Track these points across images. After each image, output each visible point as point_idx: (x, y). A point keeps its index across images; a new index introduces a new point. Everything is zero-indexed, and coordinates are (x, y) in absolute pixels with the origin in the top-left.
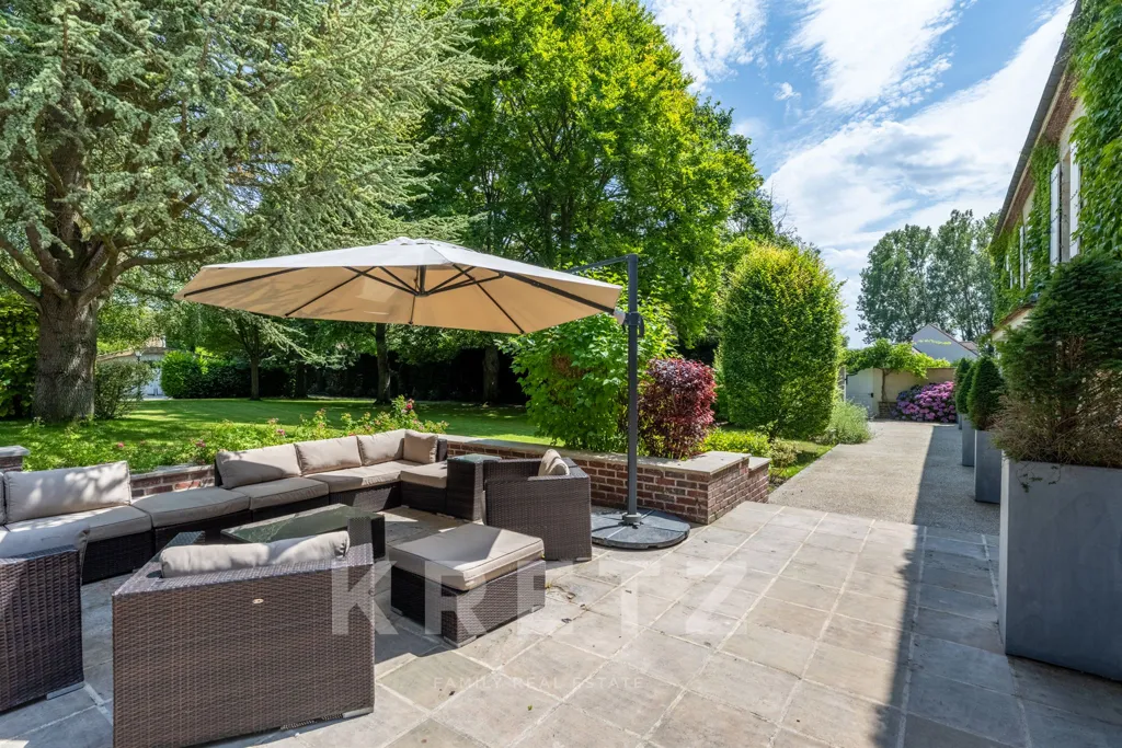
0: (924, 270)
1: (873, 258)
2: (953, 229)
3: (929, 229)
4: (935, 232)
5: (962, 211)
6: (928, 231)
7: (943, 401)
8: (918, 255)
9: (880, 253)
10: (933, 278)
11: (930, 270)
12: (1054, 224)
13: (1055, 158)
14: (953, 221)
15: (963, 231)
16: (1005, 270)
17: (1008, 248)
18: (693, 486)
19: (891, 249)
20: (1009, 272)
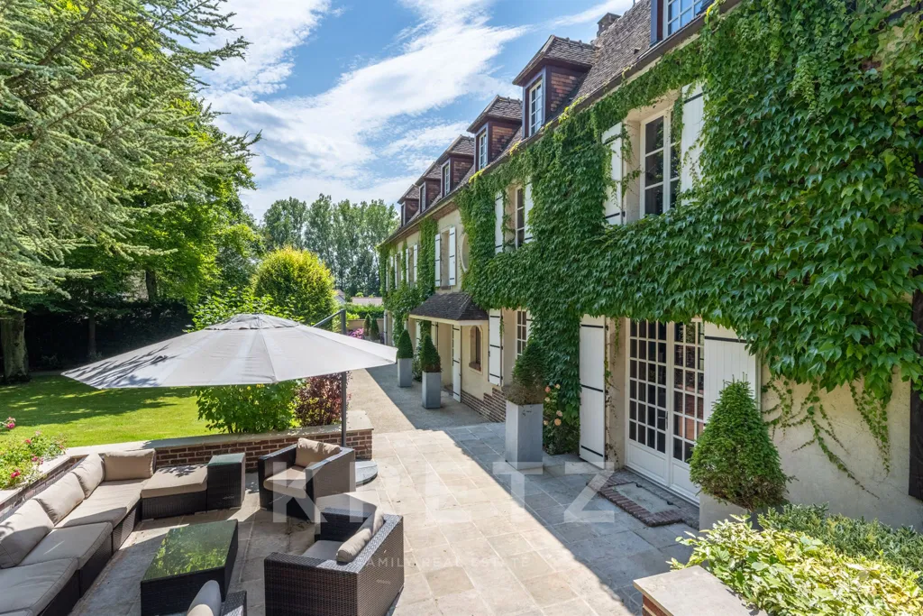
0: (302, 233)
1: (267, 218)
2: (320, 207)
4: (309, 206)
5: (325, 195)
6: (304, 204)
8: (298, 222)
9: (273, 215)
10: (308, 239)
11: (306, 233)
12: (438, 263)
13: (436, 228)
14: (320, 201)
15: (326, 210)
16: (389, 265)
17: (391, 252)
18: (364, 438)
19: (280, 214)
20: (393, 268)
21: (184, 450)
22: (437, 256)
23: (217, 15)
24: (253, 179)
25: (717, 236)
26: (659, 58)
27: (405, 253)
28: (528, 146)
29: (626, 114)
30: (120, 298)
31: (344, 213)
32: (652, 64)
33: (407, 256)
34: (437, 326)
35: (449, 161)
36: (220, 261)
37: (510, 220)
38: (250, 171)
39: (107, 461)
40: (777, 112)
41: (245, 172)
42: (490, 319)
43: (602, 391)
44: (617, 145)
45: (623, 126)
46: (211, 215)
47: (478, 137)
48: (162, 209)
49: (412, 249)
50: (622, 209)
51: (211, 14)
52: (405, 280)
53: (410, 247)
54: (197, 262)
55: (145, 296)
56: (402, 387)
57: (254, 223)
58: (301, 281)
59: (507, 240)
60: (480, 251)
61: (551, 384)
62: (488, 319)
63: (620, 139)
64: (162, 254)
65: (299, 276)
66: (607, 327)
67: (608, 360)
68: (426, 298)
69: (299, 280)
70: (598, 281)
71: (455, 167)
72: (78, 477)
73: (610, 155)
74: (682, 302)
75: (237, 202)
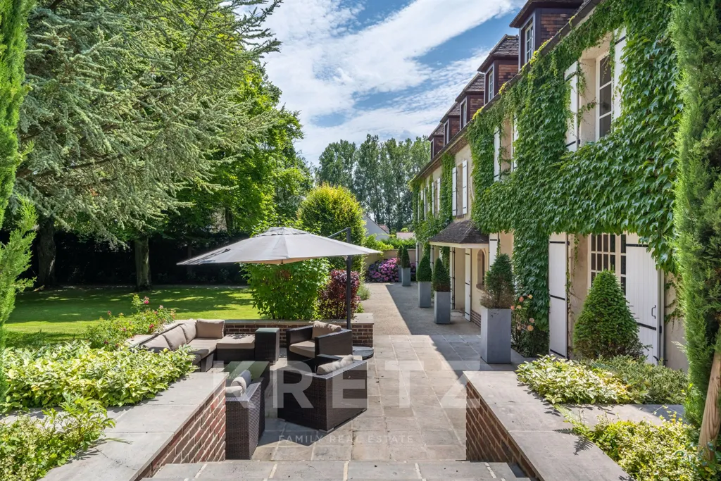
0: (353, 172)
1: (322, 161)
2: (368, 147)
3: (354, 144)
4: (358, 147)
5: (373, 135)
7: (392, 270)
8: (348, 163)
9: (326, 157)
10: (358, 178)
11: (356, 173)
12: (454, 194)
13: (454, 162)
14: (368, 141)
15: (374, 149)
16: (420, 198)
17: (421, 187)
18: (366, 330)
19: (332, 156)
20: (423, 201)
21: (243, 326)
22: (454, 189)
23: (260, 30)
24: (301, 130)
25: (626, 159)
26: (595, 8)
27: (431, 187)
28: (512, 86)
29: (580, 55)
30: (208, 229)
31: (390, 151)
32: (591, 13)
33: (433, 188)
34: (454, 252)
35: (466, 99)
36: (277, 199)
37: (506, 151)
38: (300, 123)
39: (198, 325)
40: (661, 53)
41: (295, 124)
42: (490, 242)
43: (564, 299)
44: (574, 82)
45: (578, 65)
46: (270, 162)
47: (487, 75)
48: (230, 160)
49: (436, 182)
50: (578, 138)
51: (256, 30)
52: (431, 211)
53: (435, 181)
54: (260, 199)
55: (225, 228)
56: (421, 307)
57: (305, 166)
58: (335, 213)
59: (503, 170)
60: (480, 181)
61: (524, 294)
62: (488, 243)
63: (576, 76)
64: (229, 189)
65: (334, 208)
66: (568, 243)
67: (570, 272)
68: (444, 227)
69: (333, 211)
70: (555, 202)
71: (472, 104)
72: (183, 330)
73: (570, 90)
74: (605, 216)
75: (292, 149)
